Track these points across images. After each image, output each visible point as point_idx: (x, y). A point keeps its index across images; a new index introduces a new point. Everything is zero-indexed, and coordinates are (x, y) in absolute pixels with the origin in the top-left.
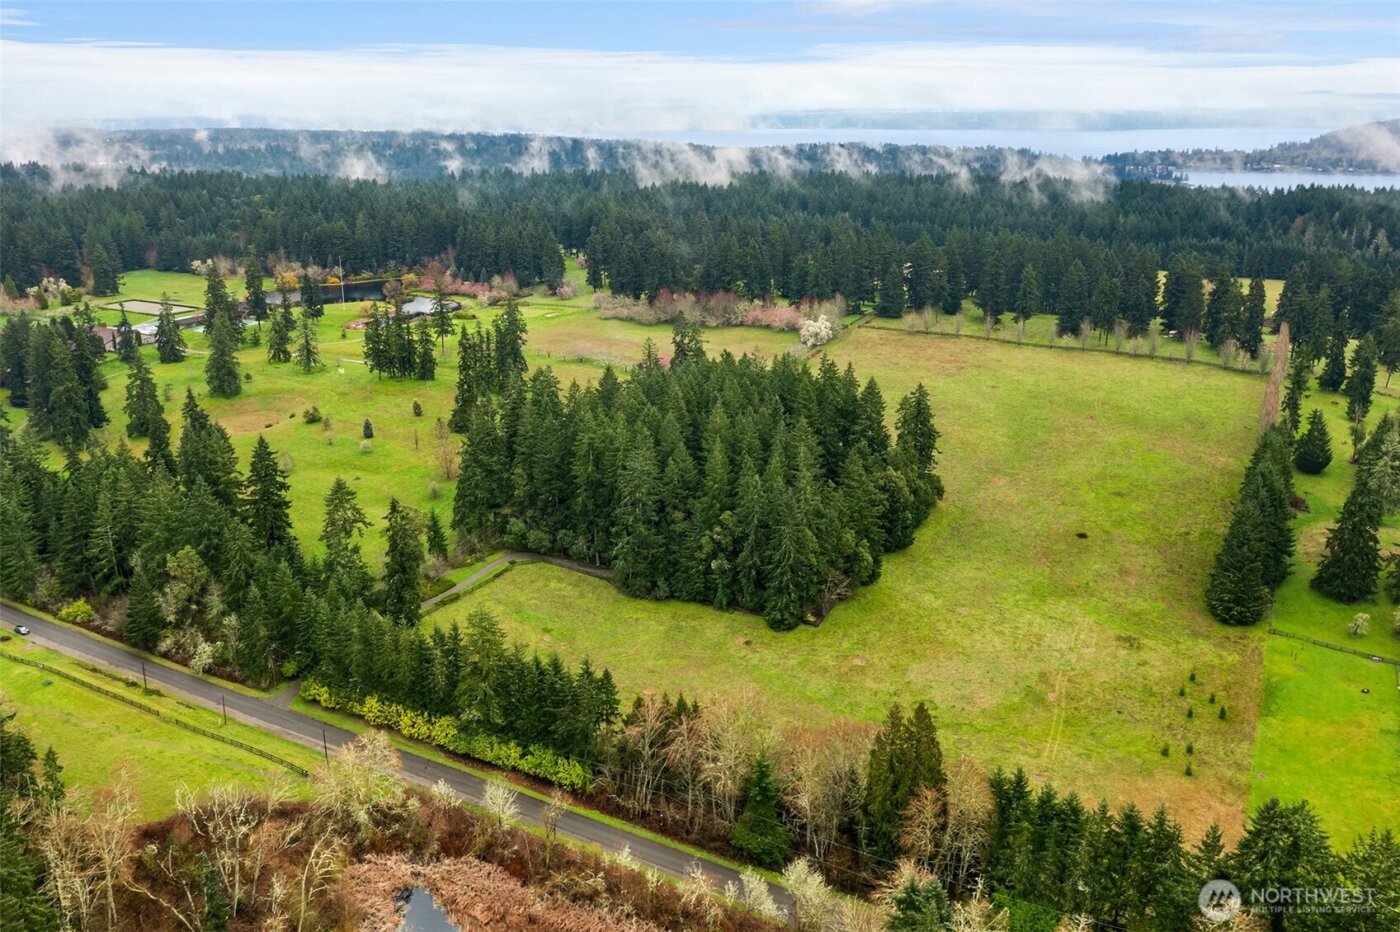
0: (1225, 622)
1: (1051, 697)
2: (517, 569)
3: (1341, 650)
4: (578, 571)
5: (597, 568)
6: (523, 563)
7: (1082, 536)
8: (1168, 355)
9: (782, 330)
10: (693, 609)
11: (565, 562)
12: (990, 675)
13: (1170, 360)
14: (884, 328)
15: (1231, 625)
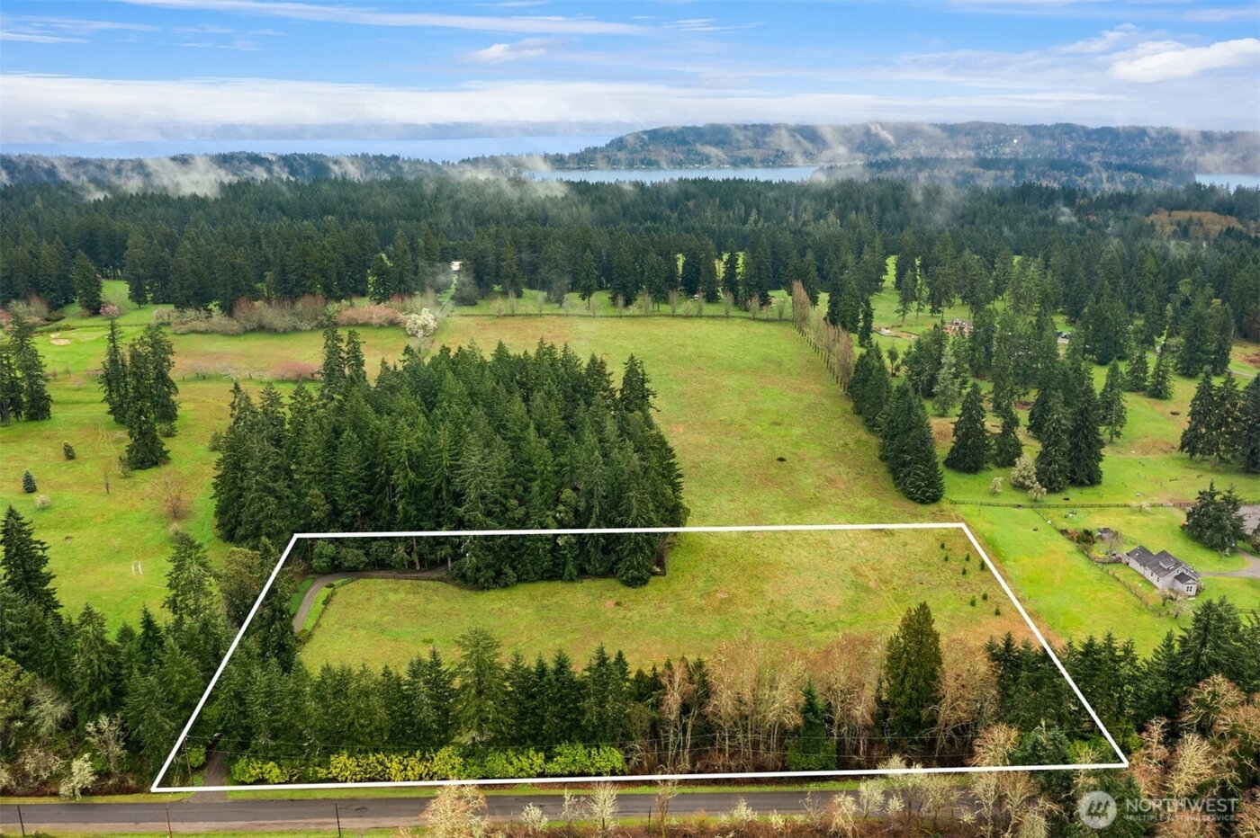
0: (923, 502)
1: (872, 584)
2: (341, 591)
3: (998, 505)
4: (406, 578)
5: (419, 571)
6: (343, 584)
7: (781, 460)
8: (711, 313)
9: (381, 326)
10: (542, 587)
11: (382, 573)
12: (822, 579)
13: (713, 317)
14: (473, 315)
15: (927, 503)
